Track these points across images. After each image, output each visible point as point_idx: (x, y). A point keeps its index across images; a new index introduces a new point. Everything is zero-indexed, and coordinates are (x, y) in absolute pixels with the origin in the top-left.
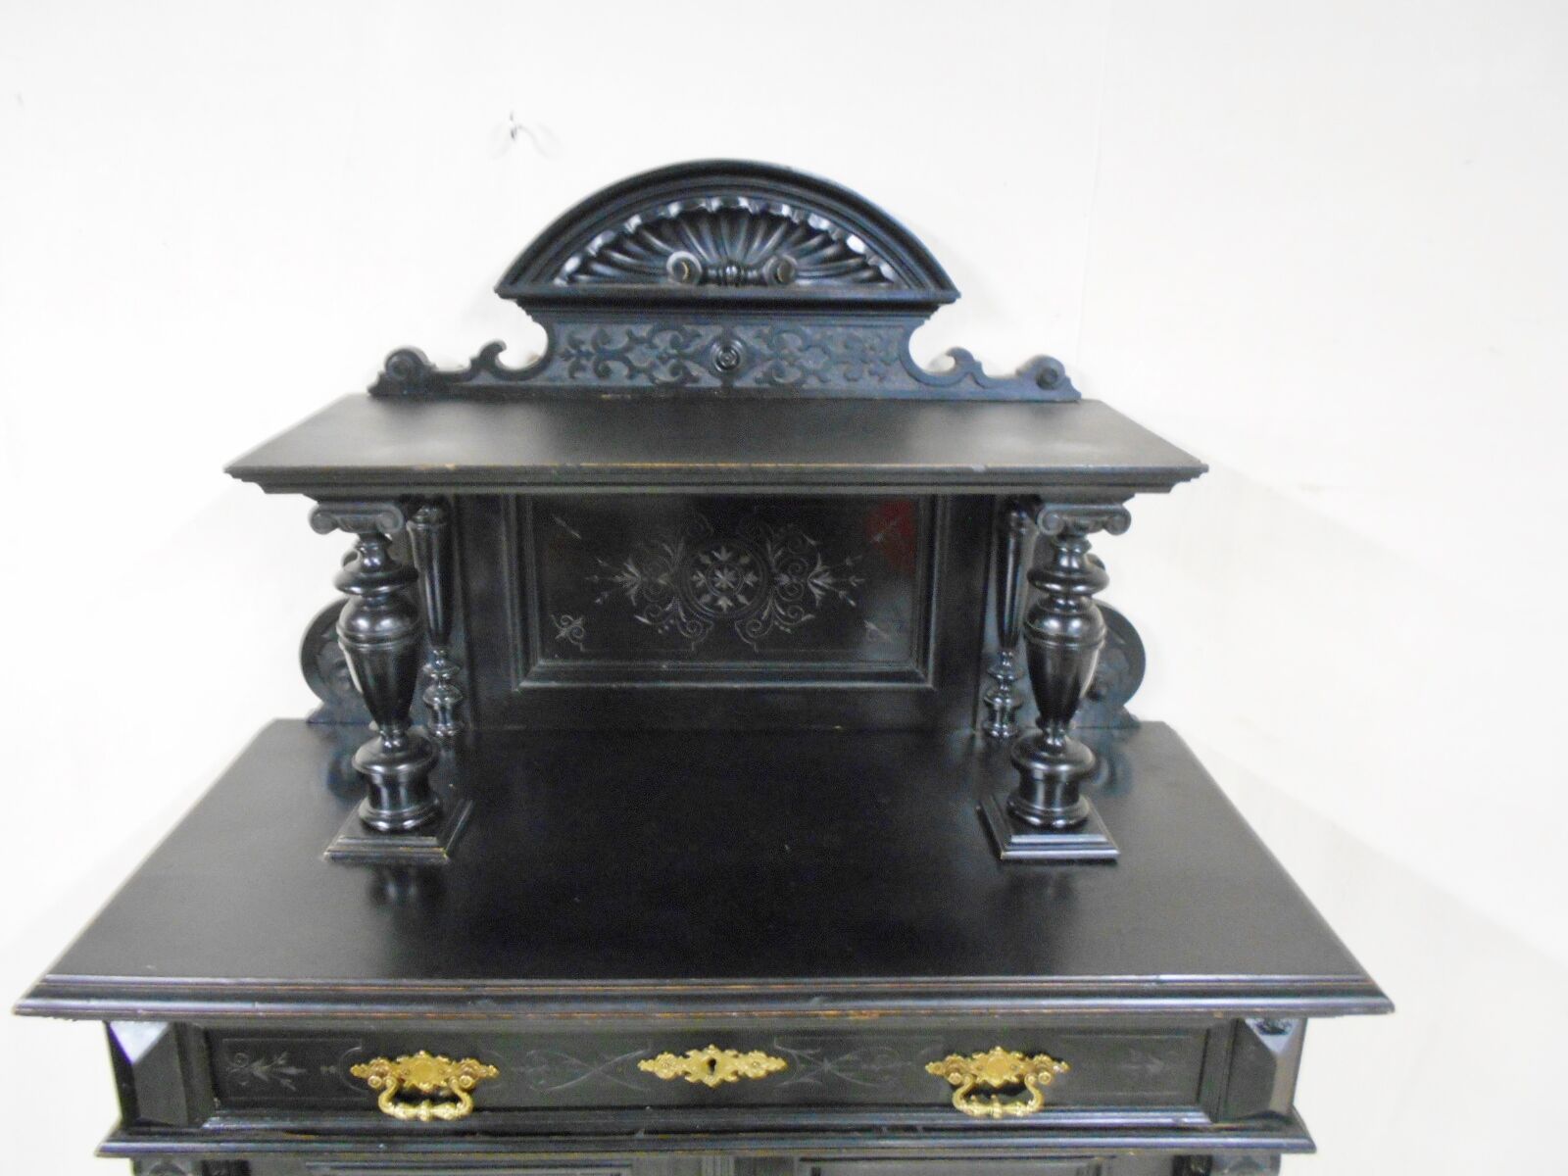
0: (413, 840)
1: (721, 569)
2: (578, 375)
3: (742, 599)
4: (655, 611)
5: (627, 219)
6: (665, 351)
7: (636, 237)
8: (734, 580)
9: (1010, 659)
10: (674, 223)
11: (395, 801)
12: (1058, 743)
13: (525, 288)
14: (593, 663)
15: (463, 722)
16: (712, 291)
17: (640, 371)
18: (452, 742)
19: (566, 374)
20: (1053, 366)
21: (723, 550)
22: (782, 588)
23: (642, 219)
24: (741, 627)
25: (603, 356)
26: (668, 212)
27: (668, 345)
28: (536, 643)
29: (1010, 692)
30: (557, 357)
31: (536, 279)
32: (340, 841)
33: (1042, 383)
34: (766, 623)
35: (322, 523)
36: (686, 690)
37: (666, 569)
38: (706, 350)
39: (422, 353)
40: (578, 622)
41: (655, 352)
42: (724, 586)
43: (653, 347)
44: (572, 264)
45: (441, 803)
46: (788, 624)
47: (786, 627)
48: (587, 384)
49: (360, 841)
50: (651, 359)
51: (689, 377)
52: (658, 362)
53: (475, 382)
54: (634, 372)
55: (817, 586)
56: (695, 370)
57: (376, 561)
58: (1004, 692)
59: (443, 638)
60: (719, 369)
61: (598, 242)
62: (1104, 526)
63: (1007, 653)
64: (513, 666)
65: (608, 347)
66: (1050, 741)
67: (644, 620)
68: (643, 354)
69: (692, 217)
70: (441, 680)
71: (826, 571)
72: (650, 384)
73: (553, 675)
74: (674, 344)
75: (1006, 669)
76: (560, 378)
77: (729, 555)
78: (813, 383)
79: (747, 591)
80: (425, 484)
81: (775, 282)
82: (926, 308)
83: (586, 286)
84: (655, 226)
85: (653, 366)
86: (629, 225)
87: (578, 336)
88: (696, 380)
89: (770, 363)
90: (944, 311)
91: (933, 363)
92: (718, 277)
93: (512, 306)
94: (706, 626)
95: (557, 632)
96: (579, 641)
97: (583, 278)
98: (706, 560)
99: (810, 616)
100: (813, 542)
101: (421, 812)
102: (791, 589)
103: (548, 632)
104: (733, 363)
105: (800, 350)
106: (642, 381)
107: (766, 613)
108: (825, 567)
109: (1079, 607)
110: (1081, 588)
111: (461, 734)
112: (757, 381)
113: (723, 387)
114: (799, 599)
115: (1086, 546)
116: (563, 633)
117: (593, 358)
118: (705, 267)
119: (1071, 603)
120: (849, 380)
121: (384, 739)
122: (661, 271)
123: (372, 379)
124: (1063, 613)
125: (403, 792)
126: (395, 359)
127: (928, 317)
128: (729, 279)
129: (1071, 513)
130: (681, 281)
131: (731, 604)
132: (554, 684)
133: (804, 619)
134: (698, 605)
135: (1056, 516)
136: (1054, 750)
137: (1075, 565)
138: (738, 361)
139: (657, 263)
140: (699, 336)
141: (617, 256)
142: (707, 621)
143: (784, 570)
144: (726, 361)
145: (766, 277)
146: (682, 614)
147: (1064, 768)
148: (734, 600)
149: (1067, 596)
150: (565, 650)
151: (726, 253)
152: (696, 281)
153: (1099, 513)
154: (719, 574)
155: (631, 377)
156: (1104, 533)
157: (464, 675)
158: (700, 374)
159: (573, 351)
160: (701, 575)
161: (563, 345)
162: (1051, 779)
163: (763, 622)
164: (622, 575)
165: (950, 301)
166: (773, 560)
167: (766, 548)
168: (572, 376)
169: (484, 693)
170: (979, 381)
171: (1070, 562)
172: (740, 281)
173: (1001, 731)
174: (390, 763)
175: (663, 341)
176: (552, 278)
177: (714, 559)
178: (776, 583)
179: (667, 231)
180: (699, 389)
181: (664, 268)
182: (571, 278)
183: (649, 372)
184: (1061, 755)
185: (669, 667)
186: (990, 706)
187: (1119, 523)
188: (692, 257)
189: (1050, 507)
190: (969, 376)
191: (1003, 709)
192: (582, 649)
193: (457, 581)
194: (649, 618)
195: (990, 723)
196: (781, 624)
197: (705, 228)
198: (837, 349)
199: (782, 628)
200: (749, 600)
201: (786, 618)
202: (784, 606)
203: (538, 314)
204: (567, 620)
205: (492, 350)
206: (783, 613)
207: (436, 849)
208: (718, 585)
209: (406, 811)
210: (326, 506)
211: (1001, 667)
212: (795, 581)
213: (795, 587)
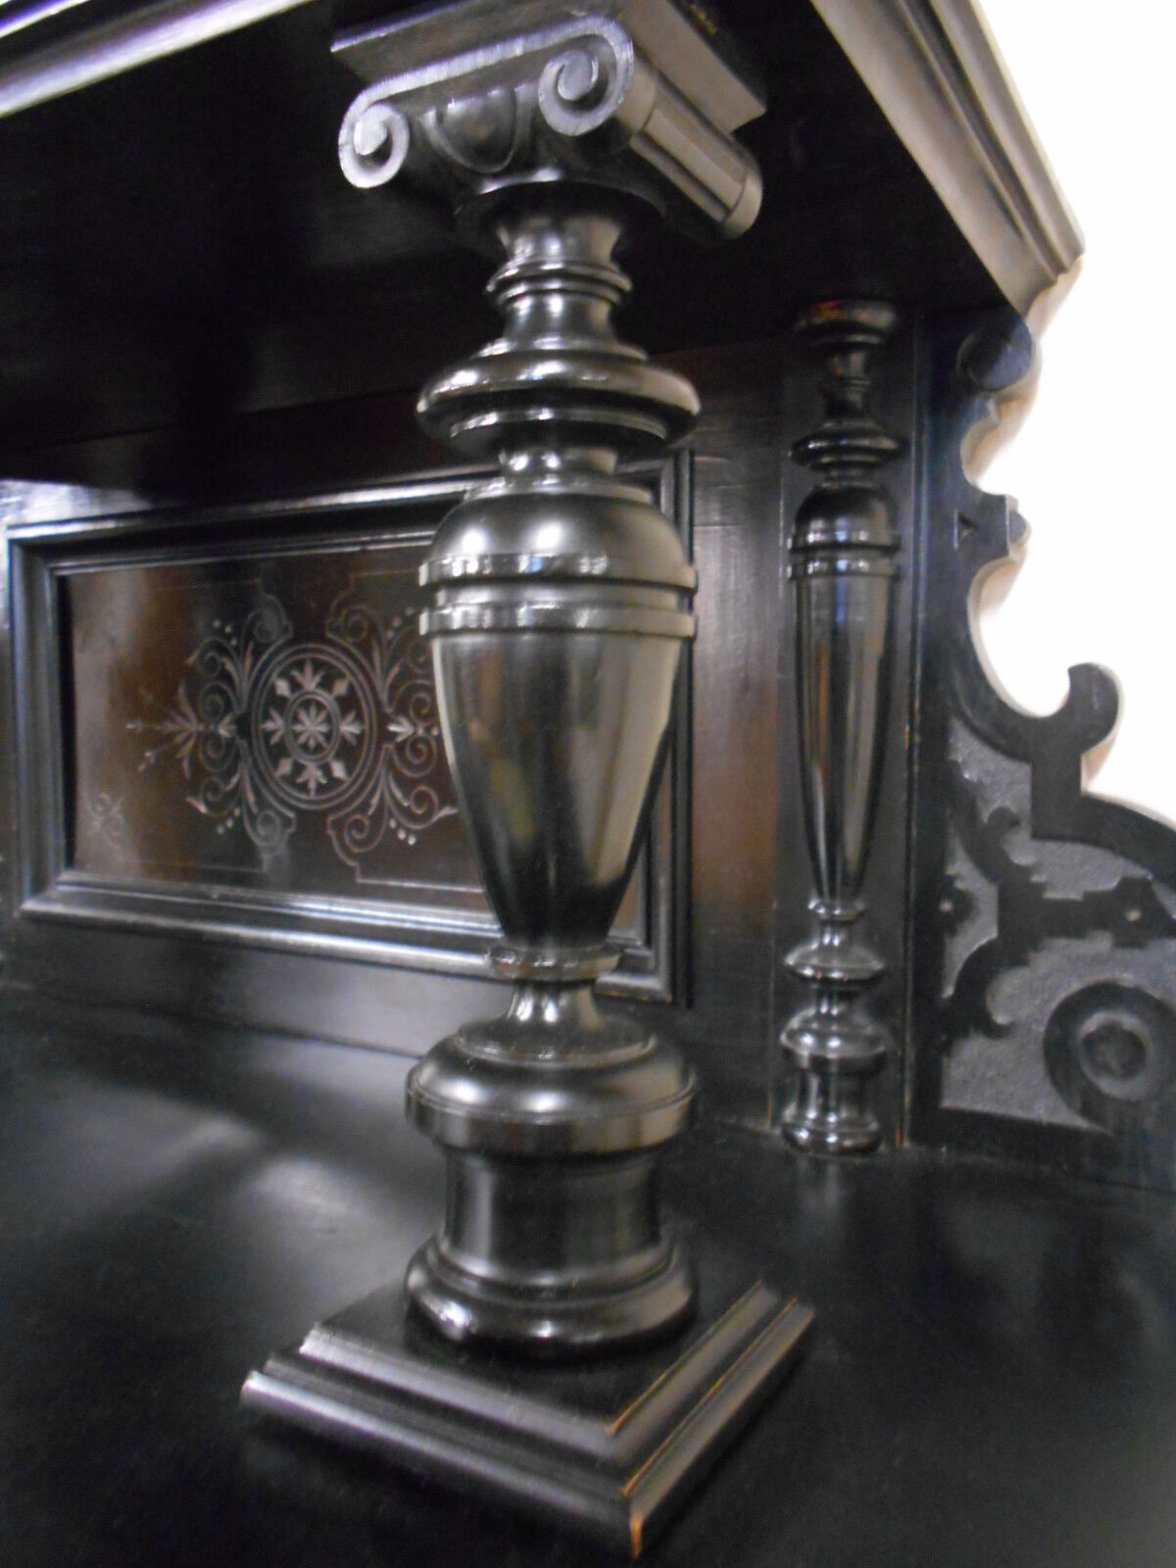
1: (307, 708)
3: (338, 769)
4: (215, 789)
8: (324, 729)
21: (309, 669)
22: (400, 748)
24: (339, 827)
34: (377, 820)
37: (228, 707)
40: (117, 806)
42: (312, 743)
46: (412, 826)
47: (407, 831)
67: (201, 807)
79: (348, 752)
94: (287, 822)
98: (283, 689)
99: (447, 811)
107: (375, 801)
114: (430, 770)
131: (321, 779)
133: (438, 815)
134: (276, 782)
142: (287, 812)
143: (402, 710)
146: (251, 797)
148: (327, 771)
154: (302, 716)
160: (278, 720)
163: (370, 818)
164: (173, 720)
166: (383, 688)
177: (294, 685)
178: (390, 736)
185: (221, 898)
194: (207, 803)
196: (399, 825)
199: (401, 835)
200: (348, 771)
201: (408, 813)
202: (406, 785)
206: (402, 802)
208: (302, 740)
213: (422, 746)
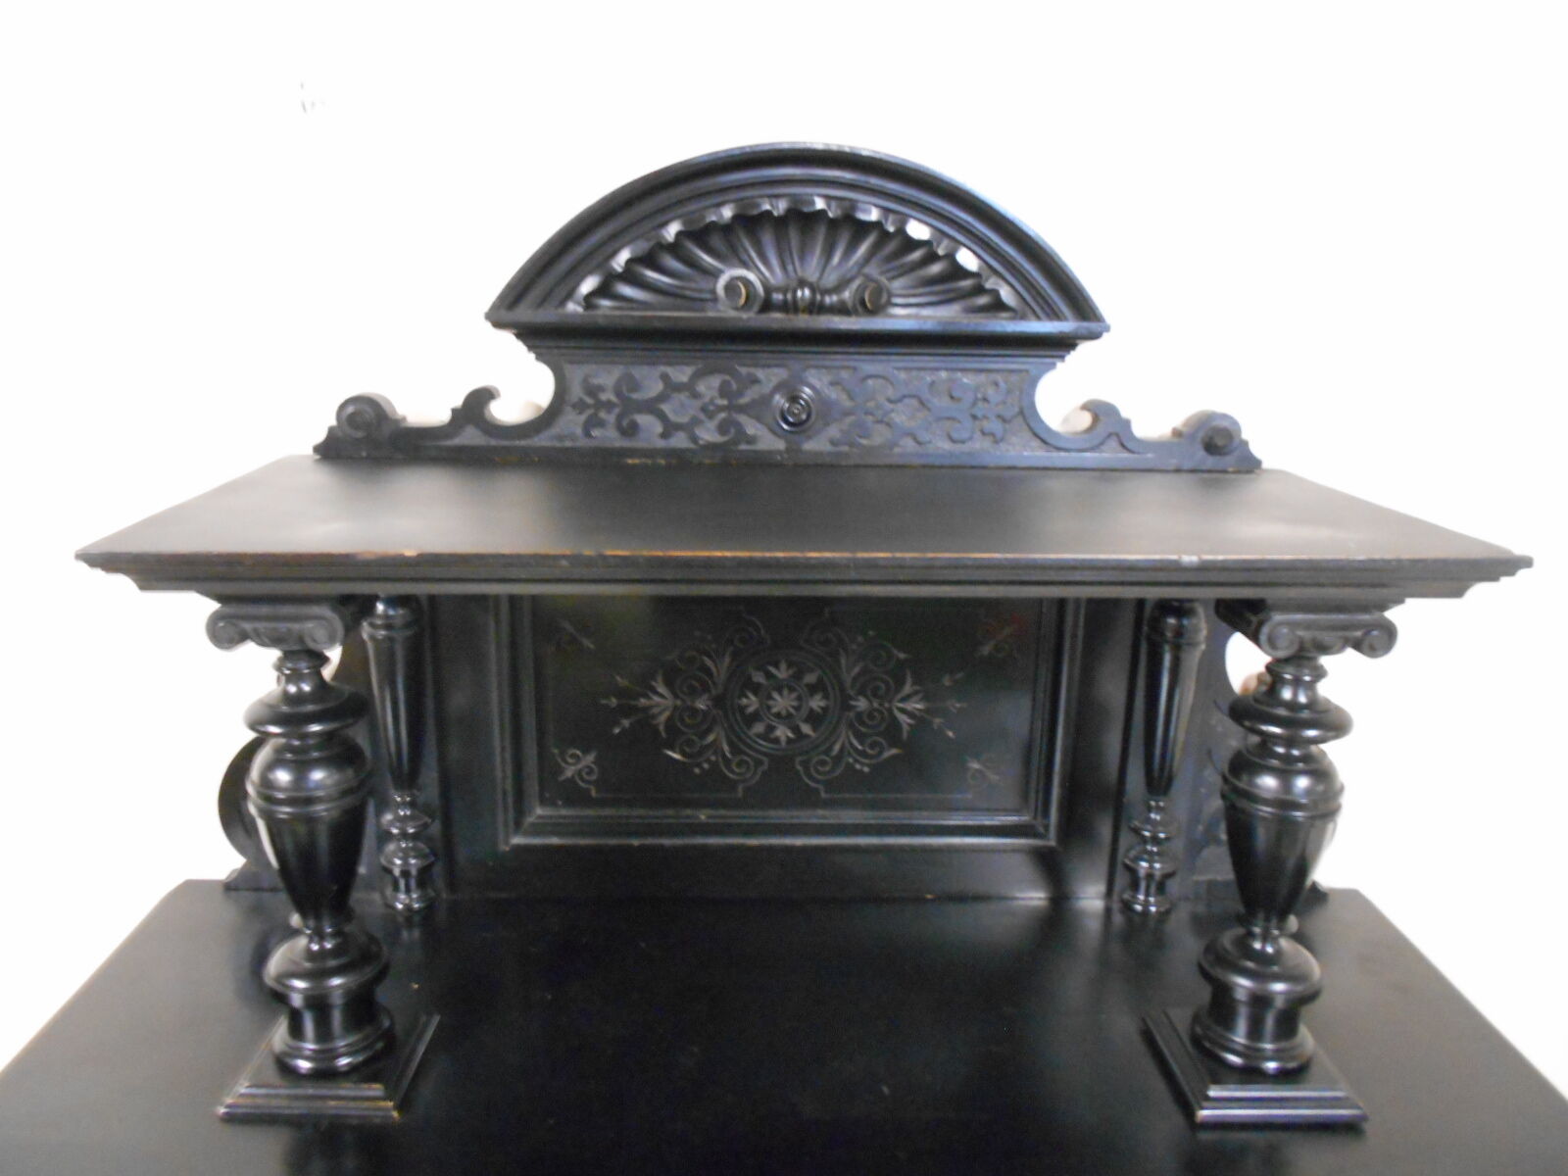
0: (347, 1089)
1: (780, 690)
2: (595, 433)
3: (806, 729)
4: (690, 743)
5: (665, 224)
6: (712, 401)
7: (674, 249)
8: (795, 704)
9: (1159, 809)
10: (727, 229)
11: (324, 1033)
12: (1270, 950)
13: (525, 313)
14: (608, 812)
15: (435, 891)
16: (776, 319)
17: (679, 427)
18: (417, 919)
19: (579, 431)
20: (1225, 424)
21: (783, 666)
22: (859, 715)
23: (684, 224)
24: (805, 764)
25: (629, 406)
26: (721, 216)
27: (715, 393)
28: (532, 787)
29: (1158, 854)
30: (568, 409)
31: (542, 302)
32: (243, 1091)
33: (1211, 447)
34: (838, 759)
35: (225, 633)
36: (732, 848)
37: (706, 689)
38: (765, 401)
39: (389, 402)
40: (590, 759)
41: (698, 403)
42: (784, 713)
43: (696, 395)
44: (588, 285)
45: (392, 1024)
46: (866, 761)
47: (862, 764)
48: (608, 444)
49: (272, 1091)
50: (692, 412)
51: (742, 436)
52: (702, 416)
53: (457, 441)
54: (669, 429)
55: (903, 711)
56: (751, 427)
57: (306, 688)
58: (1151, 853)
59: (408, 779)
60: (785, 427)
61: (624, 256)
62: (1358, 646)
63: (1157, 801)
64: (500, 818)
65: (635, 396)
66: (1257, 945)
67: (676, 756)
68: (682, 405)
69: (750, 222)
70: (404, 835)
71: (916, 693)
72: (692, 446)
73: (555, 828)
74: (724, 391)
75: (1154, 823)
76: (572, 437)
77: (791, 672)
78: (908, 444)
79: (814, 719)
80: (377, 580)
81: (860, 309)
82: (1062, 345)
83: (608, 312)
84: (700, 234)
85: (695, 422)
86: (668, 232)
87: (596, 381)
88: (752, 440)
89: (850, 419)
90: (1084, 348)
91: (1066, 420)
92: (785, 301)
93: (508, 338)
94: (759, 763)
95: (561, 771)
96: (588, 782)
97: (605, 303)
98: (759, 678)
99: (894, 751)
100: (902, 656)
101: (365, 1043)
102: (871, 716)
103: (549, 770)
104: (804, 417)
105: (890, 401)
106: (679, 441)
107: (837, 748)
108: (917, 688)
109: (1307, 758)
110: (1312, 733)
111: (430, 908)
112: (833, 443)
113: (788, 450)
114: (883, 727)
115: (1319, 674)
116: (569, 772)
117: (617, 411)
118: (768, 290)
119: (1296, 752)
120: (953, 441)
121: (311, 940)
122: (708, 296)
123: (320, 436)
124: (1283, 767)
125: (337, 1018)
126: (350, 409)
127: (1062, 358)
128: (801, 304)
129: (1308, 626)
130: (736, 309)
131: (791, 735)
132: (555, 841)
133: (887, 754)
134: (750, 738)
135: (1285, 630)
136: (1262, 958)
137: (1302, 699)
138: (809, 416)
139: (703, 283)
140: (755, 381)
141: (651, 275)
142: (760, 757)
143: (862, 692)
144: (793, 415)
145: (850, 305)
146: (726, 748)
147: (1279, 987)
148: (796, 730)
149: (1290, 742)
150: (573, 795)
151: (795, 271)
152: (756, 308)
153: (1345, 627)
154: (776, 695)
155: (665, 435)
156: (1350, 653)
157: (436, 828)
158: (759, 433)
159: (589, 401)
160: (753, 698)
161: (576, 392)
162: (1260, 1002)
163: (832, 758)
164: (649, 698)
165: (1094, 336)
166: (847, 679)
167: (838, 662)
168: (587, 434)
169: (462, 854)
170: (1125, 444)
171: (1295, 694)
172: (815, 308)
173: (1146, 904)
174: (317, 975)
175: (709, 387)
176: (563, 303)
177: (769, 676)
178: (851, 708)
179: (716, 241)
180: (755, 452)
181: (713, 292)
182: (589, 301)
183: (688, 428)
184: (1275, 969)
185: (709, 817)
186: (1132, 871)
187: (1377, 639)
188: (751, 276)
189: (1277, 617)
190: (1115, 438)
191: (1150, 876)
192: (593, 793)
193: (430, 704)
194: (683, 754)
195: (1131, 893)
196: (856, 761)
197: (768, 238)
198: (940, 402)
199: (858, 766)
200: (815, 729)
201: (863, 754)
202: (860, 737)
203: (544, 351)
204: (573, 756)
205: (481, 398)
206: (860, 747)
207: (382, 1104)
208: (775, 710)
209: (341, 1044)
210: (231, 610)
211: (1148, 820)
212: (876, 705)
213: (876, 714)
